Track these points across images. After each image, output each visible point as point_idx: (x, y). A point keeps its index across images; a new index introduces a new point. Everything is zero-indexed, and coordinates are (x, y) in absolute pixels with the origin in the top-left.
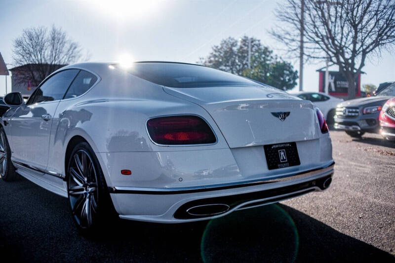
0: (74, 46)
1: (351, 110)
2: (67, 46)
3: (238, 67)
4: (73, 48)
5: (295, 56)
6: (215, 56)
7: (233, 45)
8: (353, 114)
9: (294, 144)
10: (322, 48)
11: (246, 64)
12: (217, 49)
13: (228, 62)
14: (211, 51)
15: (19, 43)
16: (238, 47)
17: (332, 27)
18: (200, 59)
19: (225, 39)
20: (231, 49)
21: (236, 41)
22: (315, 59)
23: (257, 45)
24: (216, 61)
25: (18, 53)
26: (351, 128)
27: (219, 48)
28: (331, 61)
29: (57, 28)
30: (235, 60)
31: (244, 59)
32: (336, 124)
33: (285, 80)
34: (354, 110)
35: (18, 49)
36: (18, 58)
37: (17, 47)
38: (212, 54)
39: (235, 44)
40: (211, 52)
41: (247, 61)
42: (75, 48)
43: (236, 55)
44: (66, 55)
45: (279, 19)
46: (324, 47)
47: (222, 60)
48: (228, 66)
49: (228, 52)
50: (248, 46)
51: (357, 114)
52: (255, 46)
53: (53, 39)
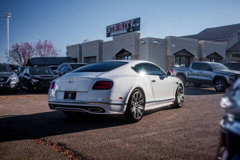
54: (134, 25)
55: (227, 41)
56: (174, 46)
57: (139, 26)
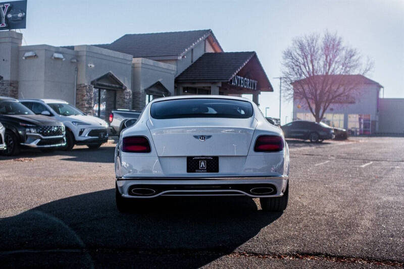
9: (216, 158)
15: (288, 54)
25: (286, 65)
37: (286, 59)
42: (352, 56)
54: (10, 16)
55: (174, 62)
56: (93, 66)
57: (24, 18)
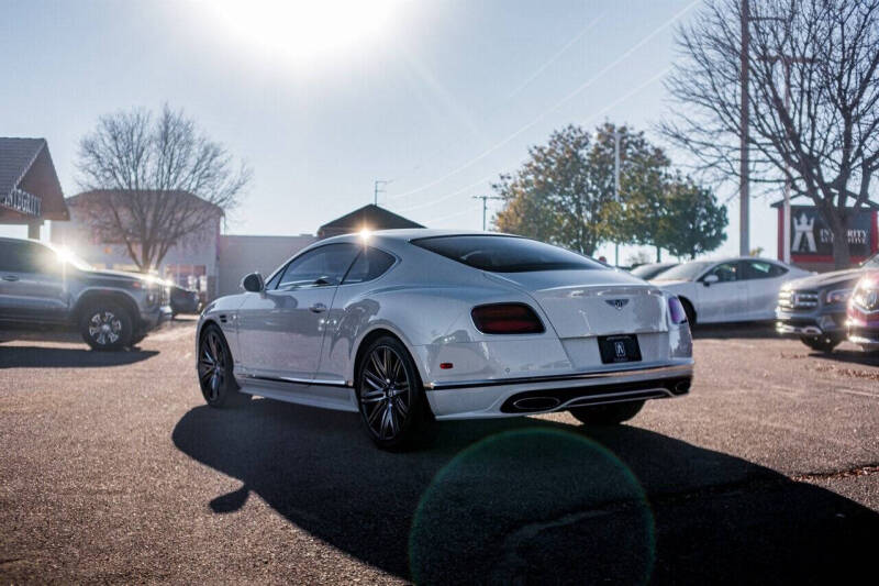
0: (211, 151)
1: (803, 296)
2: (196, 151)
3: (591, 195)
4: (209, 156)
5: (713, 178)
6: (537, 171)
7: (578, 145)
8: (808, 304)
9: (634, 337)
10: (773, 160)
11: (611, 189)
12: (540, 155)
13: (568, 186)
14: (528, 158)
15: (90, 147)
16: (591, 149)
17: (794, 114)
18: (502, 177)
19: (560, 131)
20: (575, 154)
21: (587, 136)
22: (759, 184)
23: (635, 144)
24: (539, 182)
25: (85, 168)
26: (804, 331)
27: (545, 151)
28: (794, 187)
29: (174, 111)
30: (583, 180)
31: (606, 178)
32: (779, 324)
33: (699, 227)
34: (809, 296)
35: (86, 161)
36: (85, 180)
37: (85, 156)
38: (530, 165)
39: (583, 141)
40: (528, 162)
41: (613, 181)
42: (214, 156)
43: (587, 168)
44: (194, 172)
45: (676, 99)
46: (778, 157)
47: (554, 179)
48: (568, 194)
49: (567, 160)
50: (614, 147)
51: (814, 304)
52: (632, 146)
53: (165, 137)
